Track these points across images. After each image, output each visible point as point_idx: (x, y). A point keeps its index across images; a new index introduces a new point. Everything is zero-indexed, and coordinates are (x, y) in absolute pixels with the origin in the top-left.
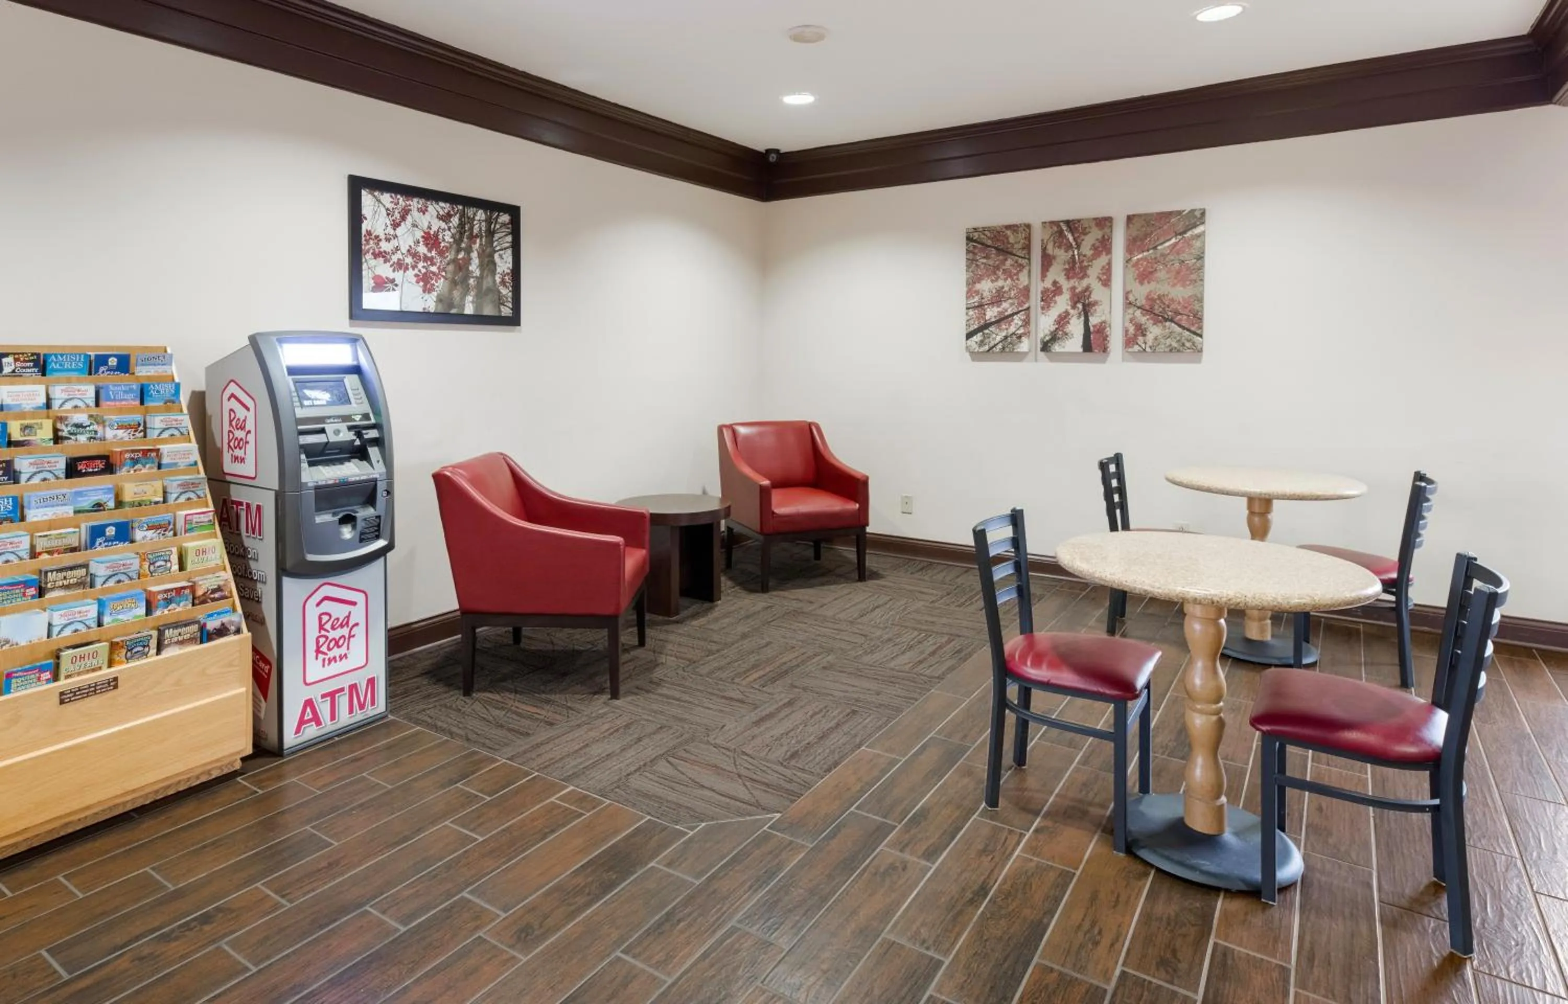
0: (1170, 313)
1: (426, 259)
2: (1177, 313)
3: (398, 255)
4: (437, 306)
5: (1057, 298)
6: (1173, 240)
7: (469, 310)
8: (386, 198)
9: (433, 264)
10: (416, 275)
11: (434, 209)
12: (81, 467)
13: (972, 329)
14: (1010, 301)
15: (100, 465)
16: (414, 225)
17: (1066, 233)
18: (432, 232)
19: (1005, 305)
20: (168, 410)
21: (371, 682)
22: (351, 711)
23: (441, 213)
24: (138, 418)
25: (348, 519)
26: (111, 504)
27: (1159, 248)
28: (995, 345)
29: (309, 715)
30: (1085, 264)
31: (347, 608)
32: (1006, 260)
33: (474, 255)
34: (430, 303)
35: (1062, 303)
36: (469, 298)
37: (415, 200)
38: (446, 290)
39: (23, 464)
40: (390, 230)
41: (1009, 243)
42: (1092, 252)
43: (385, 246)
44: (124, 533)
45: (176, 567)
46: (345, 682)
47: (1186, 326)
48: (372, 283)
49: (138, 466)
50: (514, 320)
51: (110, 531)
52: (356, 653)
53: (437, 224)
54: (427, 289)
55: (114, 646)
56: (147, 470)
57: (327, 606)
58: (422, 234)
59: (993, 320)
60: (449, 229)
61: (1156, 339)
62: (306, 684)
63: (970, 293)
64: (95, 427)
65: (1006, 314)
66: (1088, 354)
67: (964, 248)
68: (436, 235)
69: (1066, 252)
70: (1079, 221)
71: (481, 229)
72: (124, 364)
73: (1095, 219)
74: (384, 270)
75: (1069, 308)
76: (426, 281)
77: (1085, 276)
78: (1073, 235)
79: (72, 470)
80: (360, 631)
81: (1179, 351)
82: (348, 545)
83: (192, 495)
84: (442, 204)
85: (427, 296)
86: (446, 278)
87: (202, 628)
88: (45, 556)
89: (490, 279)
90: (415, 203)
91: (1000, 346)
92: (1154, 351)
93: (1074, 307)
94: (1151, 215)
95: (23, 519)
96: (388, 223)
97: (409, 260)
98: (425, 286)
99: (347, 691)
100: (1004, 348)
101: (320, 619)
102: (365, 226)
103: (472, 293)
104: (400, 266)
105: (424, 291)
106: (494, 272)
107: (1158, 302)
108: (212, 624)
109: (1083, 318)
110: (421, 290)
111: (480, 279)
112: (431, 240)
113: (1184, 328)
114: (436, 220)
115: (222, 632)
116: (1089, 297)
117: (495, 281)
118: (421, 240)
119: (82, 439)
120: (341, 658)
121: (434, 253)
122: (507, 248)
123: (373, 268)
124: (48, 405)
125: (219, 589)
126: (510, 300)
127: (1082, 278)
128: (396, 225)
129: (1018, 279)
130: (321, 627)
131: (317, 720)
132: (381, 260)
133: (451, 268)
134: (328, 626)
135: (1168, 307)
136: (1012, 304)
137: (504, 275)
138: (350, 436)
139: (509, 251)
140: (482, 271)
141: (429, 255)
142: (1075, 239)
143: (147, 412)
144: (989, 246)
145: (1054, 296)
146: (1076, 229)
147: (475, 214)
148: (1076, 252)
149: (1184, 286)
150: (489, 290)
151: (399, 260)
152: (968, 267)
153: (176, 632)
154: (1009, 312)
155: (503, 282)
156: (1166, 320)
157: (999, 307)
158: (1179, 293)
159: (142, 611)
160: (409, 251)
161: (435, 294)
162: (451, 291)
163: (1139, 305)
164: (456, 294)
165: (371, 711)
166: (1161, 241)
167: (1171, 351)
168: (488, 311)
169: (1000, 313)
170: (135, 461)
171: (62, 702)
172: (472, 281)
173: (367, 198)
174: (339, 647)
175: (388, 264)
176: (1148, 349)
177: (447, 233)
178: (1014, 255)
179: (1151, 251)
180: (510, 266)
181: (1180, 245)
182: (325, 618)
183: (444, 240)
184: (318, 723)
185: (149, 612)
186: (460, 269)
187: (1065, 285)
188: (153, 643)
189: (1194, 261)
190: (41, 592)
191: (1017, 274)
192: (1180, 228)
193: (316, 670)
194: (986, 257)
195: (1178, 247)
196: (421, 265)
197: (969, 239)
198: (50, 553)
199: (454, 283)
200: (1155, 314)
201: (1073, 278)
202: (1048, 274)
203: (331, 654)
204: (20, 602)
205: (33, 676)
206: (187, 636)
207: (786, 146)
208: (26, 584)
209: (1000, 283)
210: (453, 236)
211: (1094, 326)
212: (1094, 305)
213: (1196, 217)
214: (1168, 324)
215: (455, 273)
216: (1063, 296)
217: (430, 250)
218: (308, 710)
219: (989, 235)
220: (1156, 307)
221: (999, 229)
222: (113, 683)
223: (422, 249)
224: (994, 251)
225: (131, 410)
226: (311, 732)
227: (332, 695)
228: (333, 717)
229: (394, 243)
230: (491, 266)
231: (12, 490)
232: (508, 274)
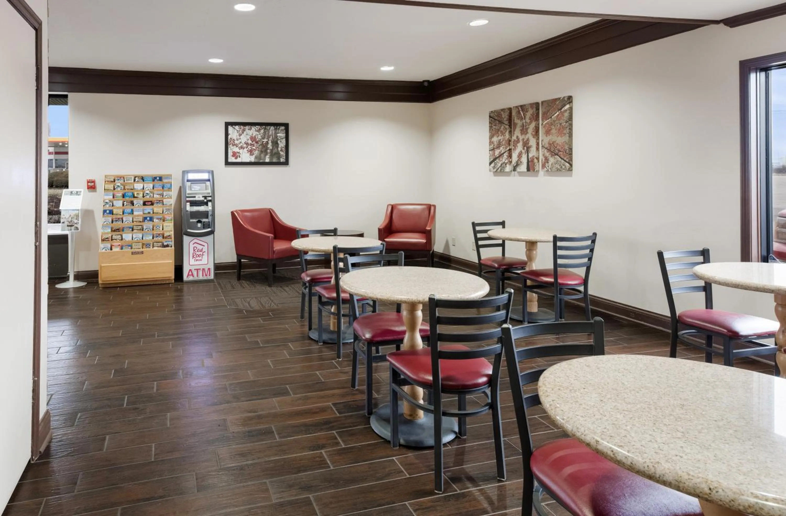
0: (557, 151)
1: (251, 145)
2: (559, 151)
3: (241, 144)
4: (254, 160)
5: (518, 144)
6: (558, 113)
7: (267, 160)
8: (237, 127)
9: (254, 146)
10: (247, 150)
11: (253, 128)
12: (146, 203)
13: (491, 161)
14: (503, 146)
15: (150, 203)
16: (247, 134)
17: (521, 111)
18: (253, 136)
19: (501, 148)
20: (169, 191)
21: (209, 269)
22: (203, 276)
23: (257, 129)
24: (161, 192)
25: (199, 222)
26: (152, 213)
27: (553, 117)
28: (498, 168)
29: (190, 273)
30: (527, 127)
31: (202, 247)
32: (501, 126)
33: (270, 142)
34: (252, 159)
35: (520, 147)
36: (268, 156)
37: (247, 126)
38: (258, 155)
39: (135, 202)
40: (238, 137)
41: (502, 118)
42: (529, 121)
43: (236, 142)
44: (151, 219)
45: (161, 229)
46: (202, 267)
47: (562, 157)
48: (232, 154)
49: (158, 204)
50: (286, 163)
51: (148, 218)
52: (204, 260)
53: (255, 133)
54: (251, 154)
55: (143, 244)
56: (160, 205)
57: (196, 245)
58: (250, 137)
59: (498, 156)
60: (260, 134)
61: (552, 164)
62: (190, 265)
63: (491, 143)
64: (150, 194)
65: (502, 153)
66: (529, 172)
67: (488, 120)
68: (255, 137)
69: (521, 121)
70: (525, 105)
71: (272, 133)
72: (161, 179)
73: (530, 104)
74: (236, 149)
75: (522, 149)
76: (251, 152)
77: (527, 133)
78: (523, 113)
79: (144, 204)
80: (206, 254)
81: (560, 171)
82: (199, 229)
83: (169, 212)
84: (257, 126)
85: (251, 157)
86: (258, 150)
87: (163, 244)
88: (135, 222)
89: (276, 149)
90: (247, 127)
91: (500, 169)
92: (552, 171)
93: (524, 149)
94: (549, 100)
95: (133, 214)
96: (238, 135)
97: (245, 146)
98: (251, 153)
99: (202, 270)
100: (501, 170)
101: (194, 248)
102: (229, 137)
103: (269, 155)
104: (242, 148)
105: (250, 155)
106: (278, 147)
107: (552, 145)
108: (165, 244)
109: (526, 154)
110: (249, 155)
111: (272, 150)
112: (253, 139)
113: (562, 159)
114: (255, 132)
115: (167, 246)
116: (528, 143)
117: (278, 150)
118: (249, 139)
119: (148, 197)
120: (200, 260)
121: (254, 143)
122: (284, 138)
123: (232, 149)
124: (143, 189)
125: (169, 236)
126: (284, 156)
127: (526, 134)
128: (240, 135)
129: (505, 136)
130: (194, 250)
131: (192, 275)
132: (235, 146)
133: (261, 147)
134: (196, 251)
135: (556, 148)
136: (503, 148)
137: (282, 148)
138: (203, 199)
139: (284, 139)
140: (273, 147)
141: (252, 143)
142: (524, 115)
143: (164, 191)
144: (496, 120)
145: (517, 143)
146: (524, 110)
147: (270, 128)
148: (524, 121)
149: (561, 137)
150: (275, 153)
151: (241, 146)
152: (490, 130)
153: (157, 244)
154: (503, 152)
155: (282, 150)
156: (556, 154)
157: (499, 149)
158: (560, 140)
159: (151, 238)
160: (245, 143)
161: (254, 156)
162: (260, 154)
163: (546, 147)
164: (262, 155)
165: (209, 278)
166: (553, 114)
167: (557, 170)
168: (275, 160)
169: (500, 152)
170: (157, 203)
171: (132, 254)
172: (269, 151)
173: (230, 128)
174: (199, 257)
175: (237, 148)
176: (549, 170)
177: (259, 135)
178: (504, 124)
179: (550, 119)
180: (285, 144)
181: (560, 115)
182: (195, 248)
183: (258, 138)
184: (193, 276)
185: (153, 238)
186: (264, 147)
187: (521, 138)
188: (151, 245)
189: (565, 123)
190: (133, 230)
191: (505, 133)
192: (560, 107)
193: (192, 262)
194: (495, 125)
195: (559, 117)
196: (249, 147)
197: (490, 117)
198: (136, 222)
199: (262, 152)
200: (551, 152)
201: (523, 134)
202: (515, 132)
203: (197, 259)
204: (129, 231)
205: (127, 247)
206: (159, 245)
207: (432, 79)
208: (130, 228)
209: (500, 138)
210: (261, 137)
211: (531, 158)
212: (530, 148)
213: (565, 101)
214: (556, 156)
215: (262, 148)
216: (520, 143)
217: (252, 142)
218: (190, 272)
219: (496, 114)
220: (552, 148)
221: (499, 111)
222: (142, 253)
223: (250, 142)
224: (498, 122)
225: (160, 190)
226: (191, 278)
227: (197, 270)
228: (197, 276)
229: (240, 141)
230: (277, 145)
231: (132, 207)
232: (284, 147)
